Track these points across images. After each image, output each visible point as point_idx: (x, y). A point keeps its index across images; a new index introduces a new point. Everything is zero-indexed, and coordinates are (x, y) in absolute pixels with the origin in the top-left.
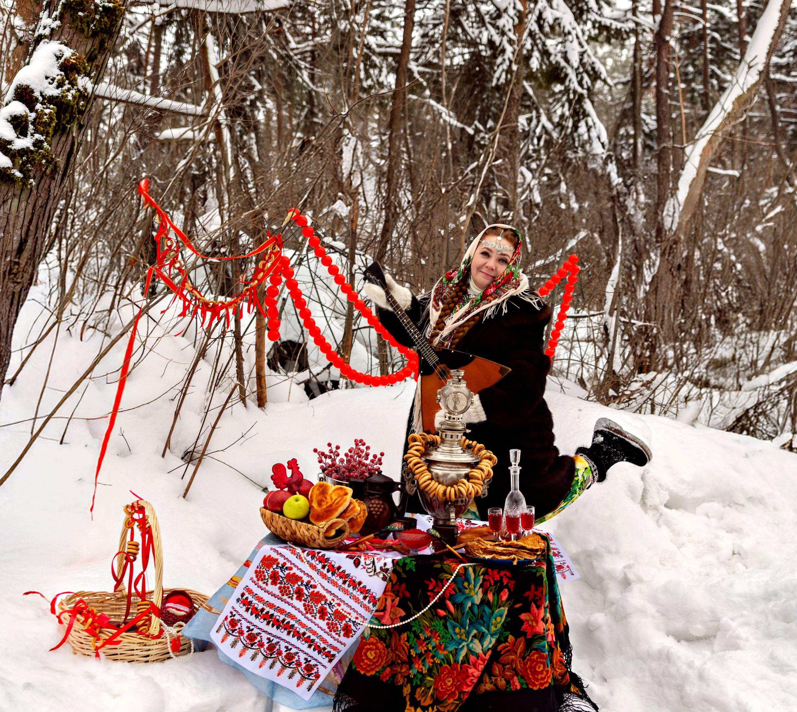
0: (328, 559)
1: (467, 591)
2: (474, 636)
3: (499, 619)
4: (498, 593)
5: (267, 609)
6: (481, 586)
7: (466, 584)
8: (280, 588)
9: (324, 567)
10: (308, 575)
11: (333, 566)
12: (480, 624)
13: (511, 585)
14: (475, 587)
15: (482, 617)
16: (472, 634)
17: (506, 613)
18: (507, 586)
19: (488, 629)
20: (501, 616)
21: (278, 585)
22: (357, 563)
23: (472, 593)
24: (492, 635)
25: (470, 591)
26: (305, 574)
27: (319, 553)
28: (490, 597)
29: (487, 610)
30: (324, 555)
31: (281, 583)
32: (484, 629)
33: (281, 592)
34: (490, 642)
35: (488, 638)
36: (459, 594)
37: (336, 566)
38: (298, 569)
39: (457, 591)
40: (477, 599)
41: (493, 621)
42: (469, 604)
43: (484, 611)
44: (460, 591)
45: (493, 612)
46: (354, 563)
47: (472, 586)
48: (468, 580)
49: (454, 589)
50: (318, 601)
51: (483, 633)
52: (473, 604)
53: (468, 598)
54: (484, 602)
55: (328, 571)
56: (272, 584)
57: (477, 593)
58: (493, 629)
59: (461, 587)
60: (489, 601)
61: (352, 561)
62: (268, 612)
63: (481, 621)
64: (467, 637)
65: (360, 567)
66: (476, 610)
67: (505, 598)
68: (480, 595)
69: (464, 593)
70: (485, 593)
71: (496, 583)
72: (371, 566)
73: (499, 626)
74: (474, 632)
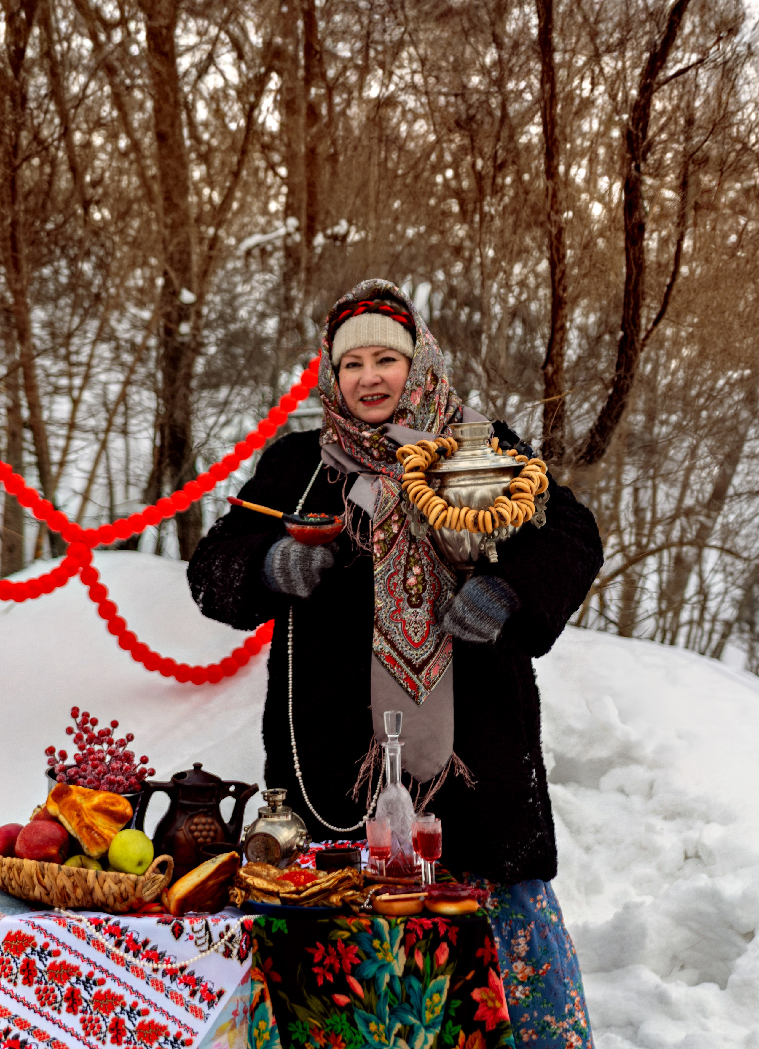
0: (125, 930)
1: (380, 955)
2: (399, 1035)
3: (436, 997)
4: (431, 951)
5: (15, 1030)
6: (403, 943)
7: (376, 943)
8: (38, 991)
9: (118, 944)
10: (89, 962)
11: (135, 941)
12: (405, 1011)
13: (453, 937)
14: (392, 945)
15: (408, 998)
16: (395, 1031)
17: (447, 985)
18: (445, 938)
19: (420, 1018)
20: (440, 992)
21: (35, 986)
22: (178, 932)
23: (390, 957)
24: (427, 1028)
25: (386, 955)
26: (83, 959)
27: (107, 920)
28: (419, 960)
29: (416, 984)
30: (117, 924)
31: (39, 982)
32: (412, 1020)
33: (40, 998)
34: (426, 1041)
35: (422, 1034)
36: (367, 962)
37: (141, 940)
38: (71, 951)
39: (364, 957)
40: (398, 968)
41: (427, 1002)
42: (387, 979)
43: (411, 986)
44: (368, 956)
45: (425, 987)
46: (173, 931)
47: (387, 945)
48: (378, 935)
49: (357, 956)
50: (108, 1009)
51: (412, 1026)
52: (392, 977)
53: (383, 967)
54: (410, 970)
55: (127, 951)
56: (24, 983)
57: (396, 957)
58: (428, 1016)
59: (369, 949)
60: (417, 967)
61: (169, 928)
62: (16, 1037)
63: (407, 1006)
64: (388, 1038)
65: (184, 937)
66: (397, 986)
67: (443, 958)
68: (402, 959)
69: (375, 960)
70: (410, 954)
71: (426, 934)
72: (202, 934)
73: (438, 1009)
74: (398, 1026)
